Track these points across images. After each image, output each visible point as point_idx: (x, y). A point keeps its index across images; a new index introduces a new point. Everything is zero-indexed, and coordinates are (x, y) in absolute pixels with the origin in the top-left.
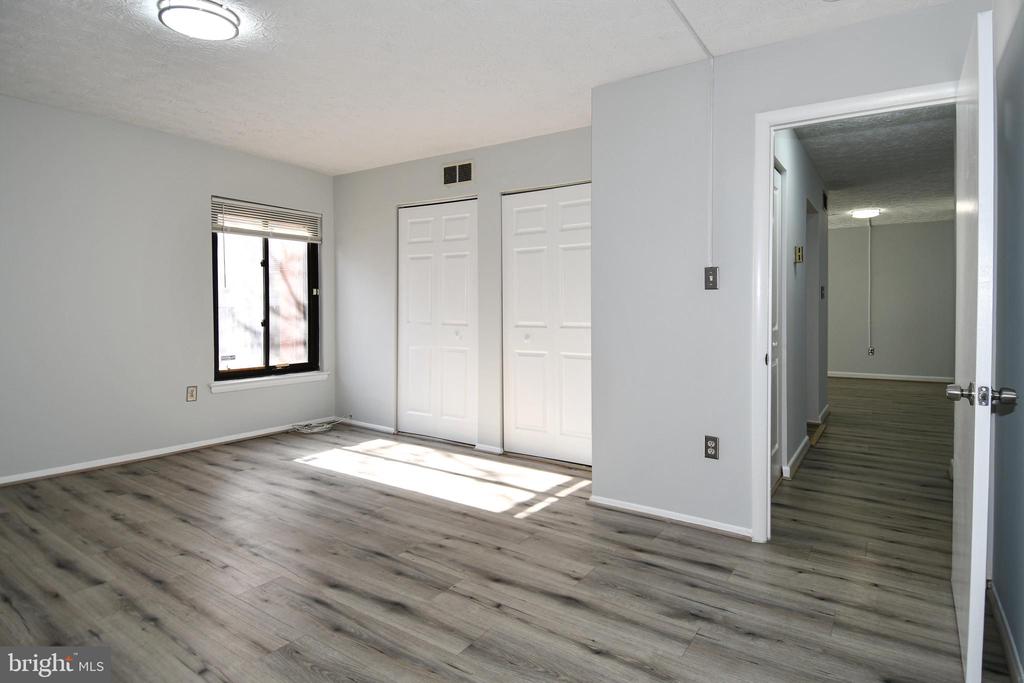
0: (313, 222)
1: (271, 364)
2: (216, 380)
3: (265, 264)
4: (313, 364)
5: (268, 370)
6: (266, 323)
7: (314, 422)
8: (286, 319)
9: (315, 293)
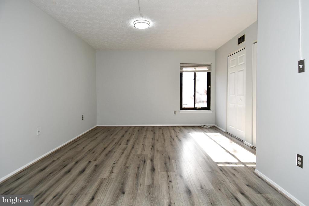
0: (209, 66)
1: (196, 107)
2: (181, 110)
3: (195, 79)
4: (208, 108)
5: (195, 109)
6: (195, 96)
7: (207, 125)
8: (201, 94)
9: (209, 87)
